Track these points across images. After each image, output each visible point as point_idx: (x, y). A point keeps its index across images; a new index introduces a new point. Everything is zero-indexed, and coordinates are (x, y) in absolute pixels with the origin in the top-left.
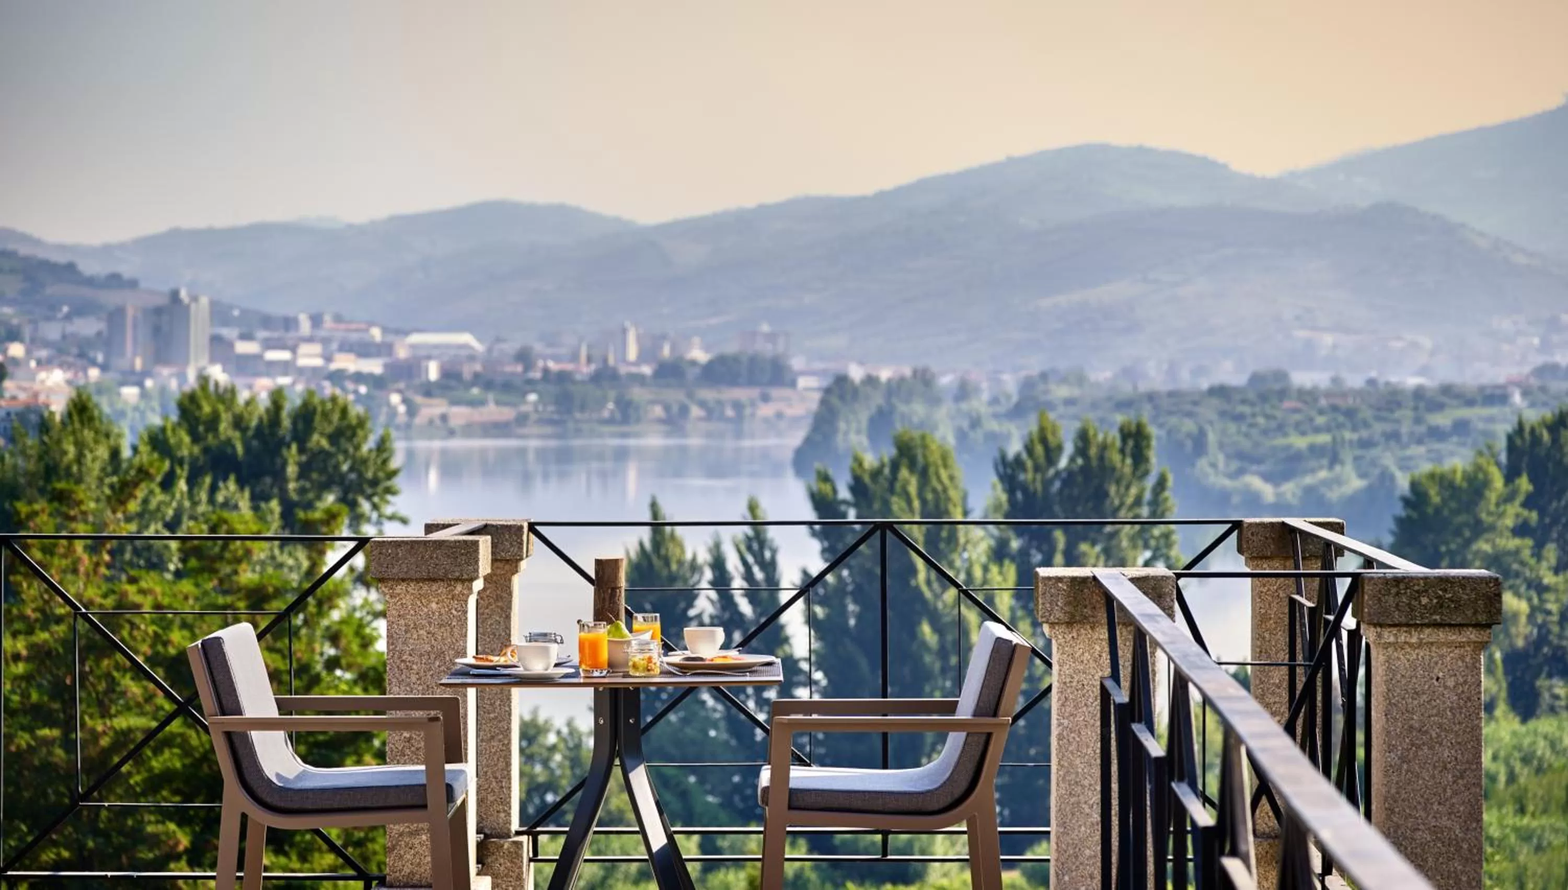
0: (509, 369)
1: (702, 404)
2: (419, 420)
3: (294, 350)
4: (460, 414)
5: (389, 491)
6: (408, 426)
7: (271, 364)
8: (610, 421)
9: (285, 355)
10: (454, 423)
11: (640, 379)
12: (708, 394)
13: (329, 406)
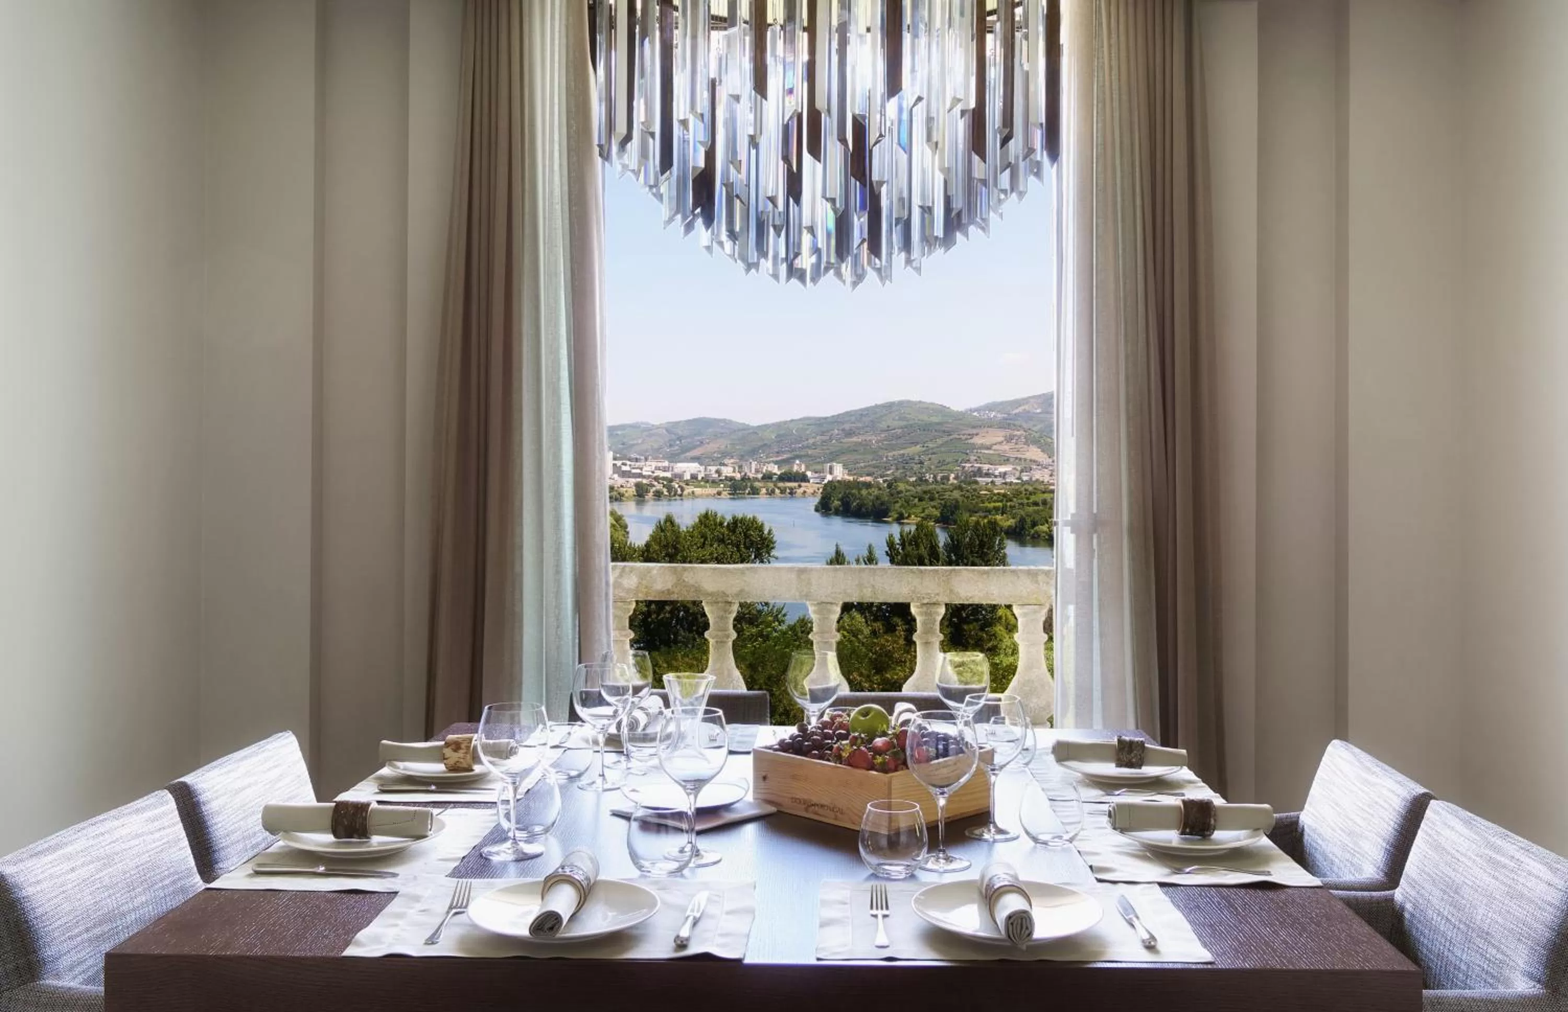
0: (714, 476)
1: (779, 488)
2: (685, 493)
3: (641, 469)
4: (698, 491)
5: (773, 548)
6: (681, 495)
7: (634, 474)
8: (749, 494)
9: (638, 471)
10: (696, 493)
11: (756, 479)
12: (781, 484)
13: (750, 525)
